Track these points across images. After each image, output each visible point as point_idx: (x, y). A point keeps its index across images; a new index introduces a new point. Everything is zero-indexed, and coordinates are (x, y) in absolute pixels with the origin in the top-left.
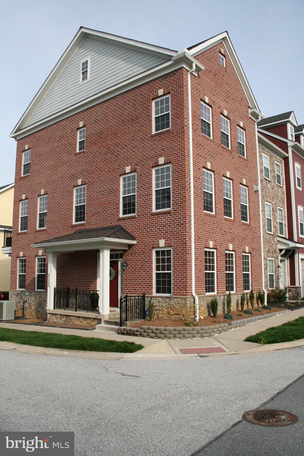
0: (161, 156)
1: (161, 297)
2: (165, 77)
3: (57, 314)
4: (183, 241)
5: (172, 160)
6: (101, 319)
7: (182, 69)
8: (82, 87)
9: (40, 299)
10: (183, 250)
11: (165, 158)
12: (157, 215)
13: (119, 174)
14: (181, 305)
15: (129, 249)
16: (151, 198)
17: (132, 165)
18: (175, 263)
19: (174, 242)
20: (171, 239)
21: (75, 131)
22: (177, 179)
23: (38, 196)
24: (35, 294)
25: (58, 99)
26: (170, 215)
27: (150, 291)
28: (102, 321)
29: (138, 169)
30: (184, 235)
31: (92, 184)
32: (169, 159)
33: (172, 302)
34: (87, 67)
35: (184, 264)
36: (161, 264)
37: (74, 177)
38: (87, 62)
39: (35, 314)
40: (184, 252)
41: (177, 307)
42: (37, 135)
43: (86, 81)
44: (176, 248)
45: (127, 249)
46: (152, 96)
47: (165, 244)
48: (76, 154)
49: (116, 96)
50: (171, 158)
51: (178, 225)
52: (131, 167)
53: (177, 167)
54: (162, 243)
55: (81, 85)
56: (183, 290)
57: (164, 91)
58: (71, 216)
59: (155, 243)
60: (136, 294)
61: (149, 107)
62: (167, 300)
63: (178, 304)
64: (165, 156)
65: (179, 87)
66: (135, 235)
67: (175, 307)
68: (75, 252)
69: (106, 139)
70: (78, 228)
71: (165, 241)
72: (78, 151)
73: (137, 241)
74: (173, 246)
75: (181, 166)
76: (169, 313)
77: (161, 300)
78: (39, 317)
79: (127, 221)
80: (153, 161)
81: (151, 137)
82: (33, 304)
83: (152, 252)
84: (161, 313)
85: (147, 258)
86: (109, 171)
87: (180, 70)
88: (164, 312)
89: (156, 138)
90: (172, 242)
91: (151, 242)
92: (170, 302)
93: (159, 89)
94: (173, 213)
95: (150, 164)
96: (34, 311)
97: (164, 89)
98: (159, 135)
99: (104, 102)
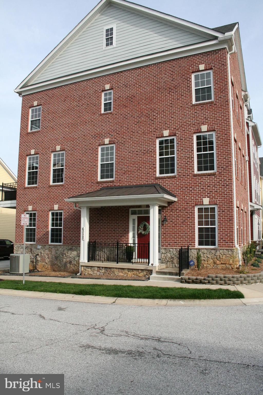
0: (203, 124)
1: (206, 249)
2: (206, 54)
3: (94, 267)
4: (229, 200)
5: (216, 129)
6: (152, 270)
7: (225, 50)
8: (106, 52)
9: (57, 252)
10: (229, 208)
11: (208, 126)
12: (201, 176)
13: (155, 136)
14: (228, 255)
15: (168, 206)
16: (193, 161)
17: (170, 129)
18: (220, 219)
19: (219, 200)
20: (216, 197)
21: (100, 93)
22: (222, 146)
23: (52, 152)
24: (50, 248)
25: (76, 60)
26: (214, 177)
27: (193, 244)
28: (154, 271)
29: (177, 133)
30: (230, 194)
31: (123, 144)
32: (213, 127)
33: (218, 253)
34: (112, 34)
35: (230, 220)
36: (204, 220)
37: (100, 136)
38: (112, 29)
39: (49, 267)
40: (230, 209)
41: (224, 257)
42: (50, 93)
43: (110, 47)
44: (221, 206)
45: (167, 205)
46: (192, 70)
47: (209, 202)
48: (101, 115)
49: (150, 65)
50: (215, 127)
51: (223, 185)
52: (170, 131)
53: (221, 135)
54: (206, 201)
55: (105, 50)
56: (229, 243)
57: (205, 66)
58: (96, 173)
59: (199, 201)
60: (177, 246)
61: (189, 79)
62: (213, 251)
63: (224, 254)
64: (208, 124)
65: (222, 65)
66: (175, 192)
67: (222, 257)
68: (101, 207)
69: (138, 103)
70: (105, 185)
71: (210, 199)
72: (103, 112)
73: (178, 199)
74: (218, 204)
75: (226, 135)
76: (215, 263)
77: (206, 251)
78: (56, 269)
79: (166, 180)
80: (195, 128)
81: (192, 106)
82: (47, 257)
83: (194, 209)
84: (206, 263)
85: (189, 214)
86: (144, 133)
87: (223, 50)
88: (209, 262)
89: (197, 107)
90: (217, 200)
91: (194, 200)
92: (215, 253)
93: (200, 64)
94: (218, 175)
95: (192, 130)
96: (49, 263)
97: (205, 65)
98: (201, 105)
99: (135, 69)
